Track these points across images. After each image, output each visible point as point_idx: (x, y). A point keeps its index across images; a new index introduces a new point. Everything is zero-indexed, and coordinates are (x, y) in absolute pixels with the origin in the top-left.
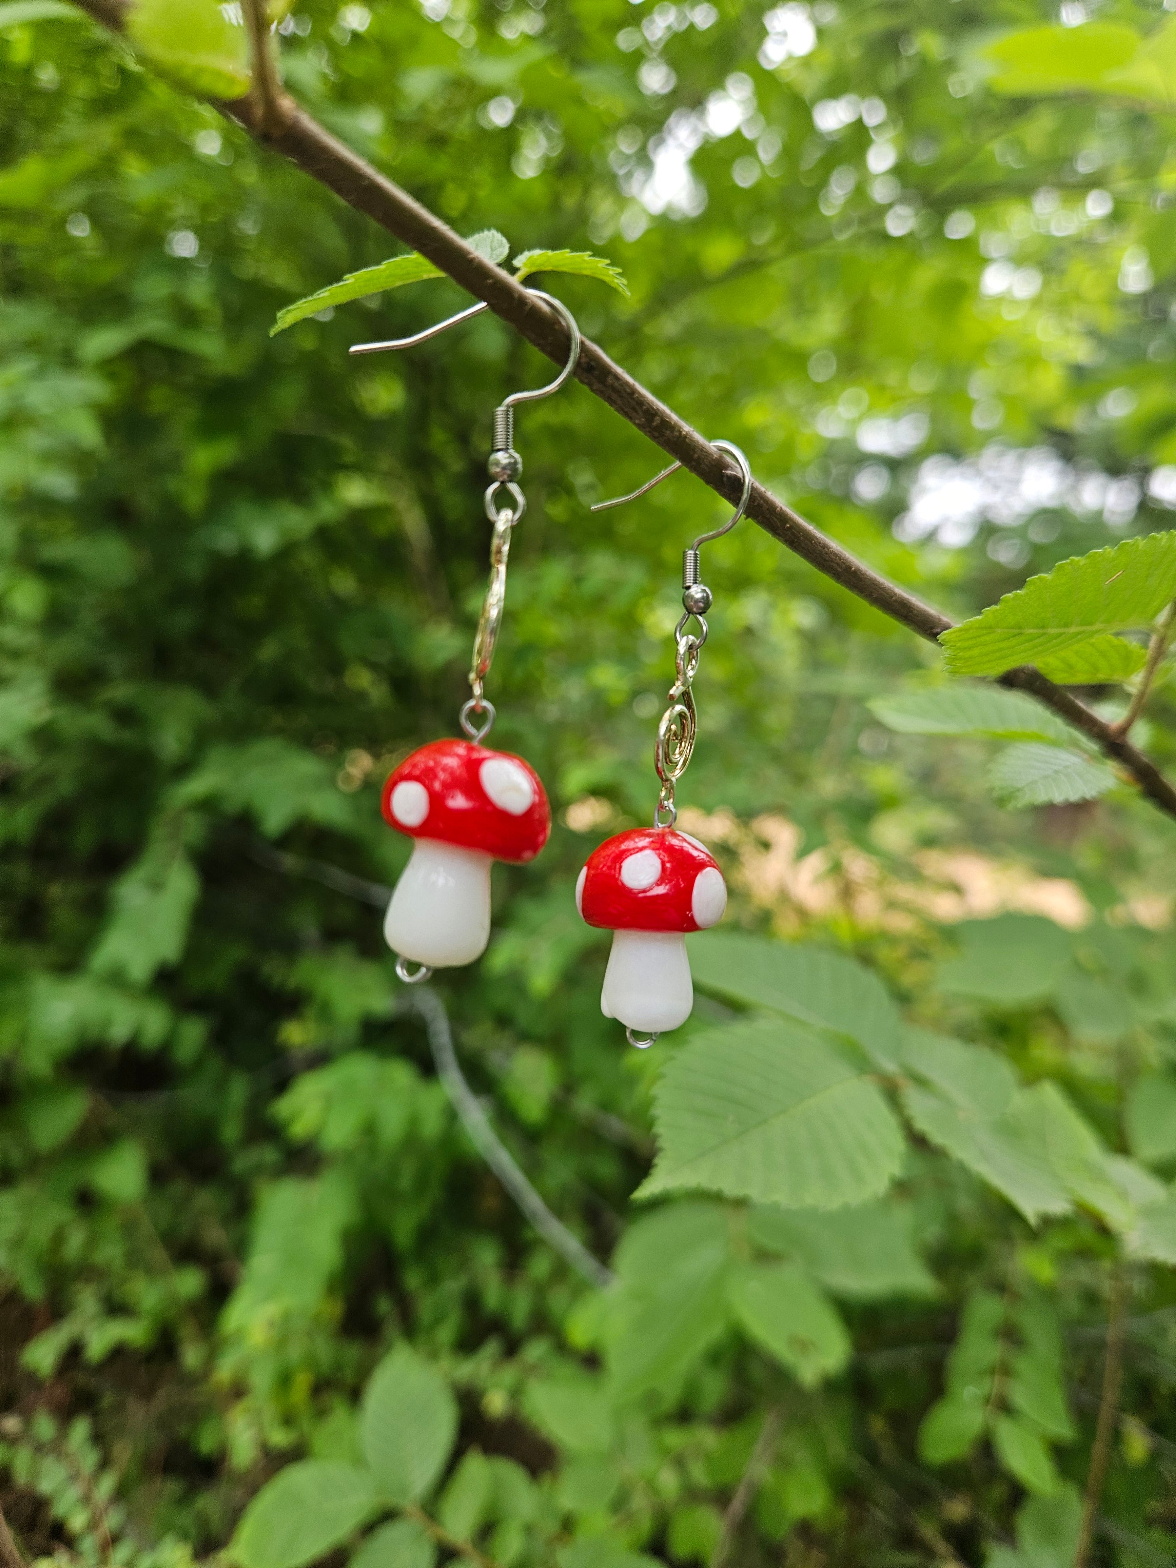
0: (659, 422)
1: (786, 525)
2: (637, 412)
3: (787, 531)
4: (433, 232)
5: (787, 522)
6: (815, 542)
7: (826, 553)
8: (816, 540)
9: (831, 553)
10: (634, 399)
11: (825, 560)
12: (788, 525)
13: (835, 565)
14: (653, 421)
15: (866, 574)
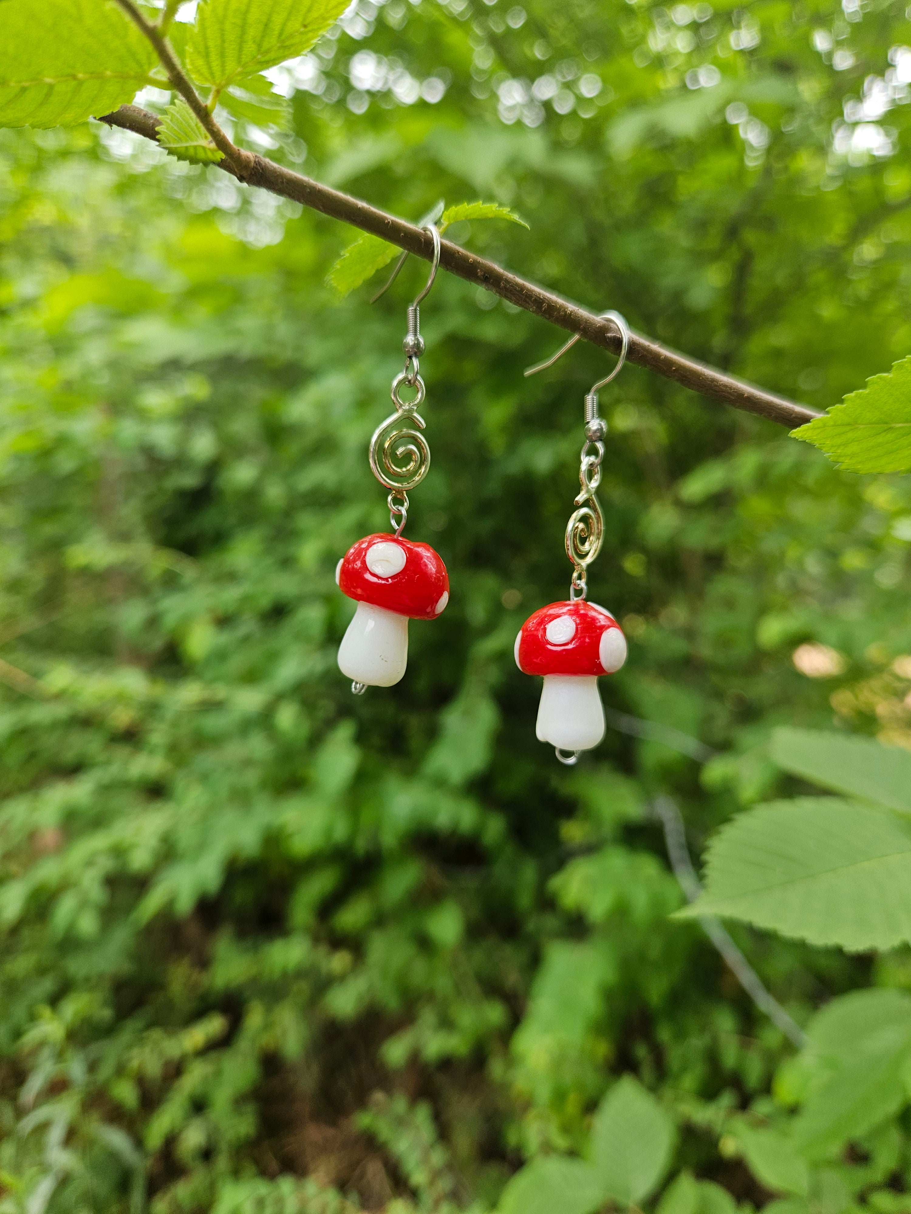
0: (546, 307)
1: (672, 368)
2: (528, 303)
3: (674, 372)
4: (360, 210)
5: (673, 366)
6: (703, 379)
7: (716, 386)
8: (704, 377)
9: (721, 385)
10: (523, 294)
11: (716, 391)
12: (674, 368)
13: (726, 394)
14: (542, 307)
15: (761, 399)
